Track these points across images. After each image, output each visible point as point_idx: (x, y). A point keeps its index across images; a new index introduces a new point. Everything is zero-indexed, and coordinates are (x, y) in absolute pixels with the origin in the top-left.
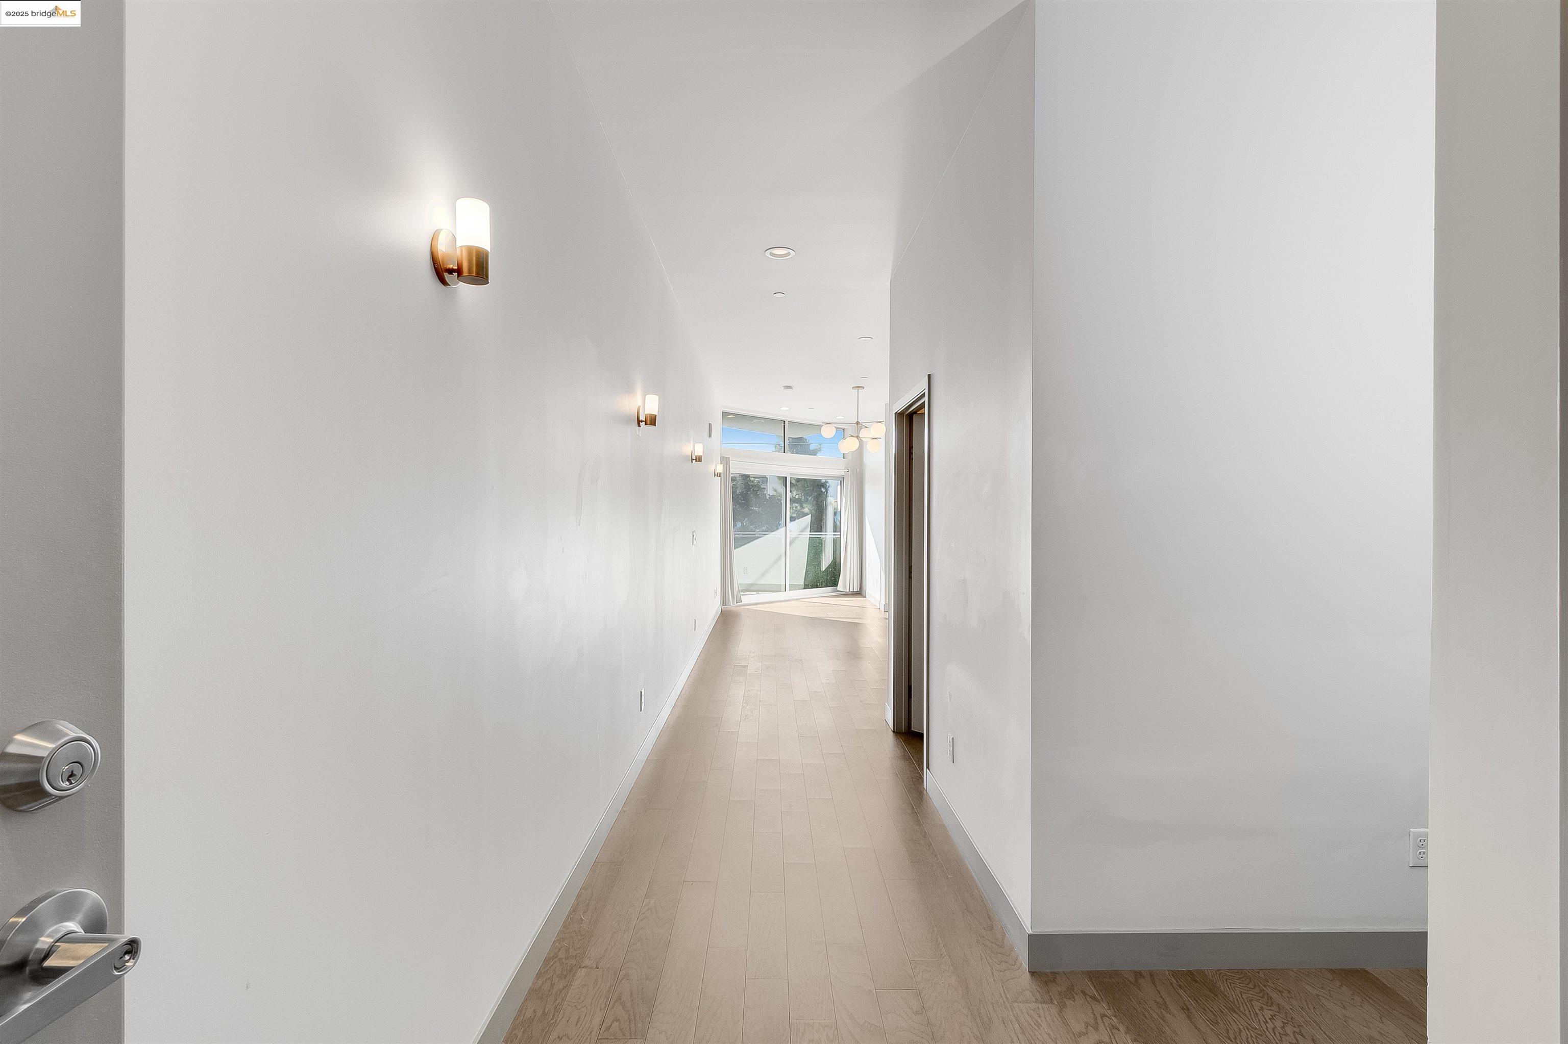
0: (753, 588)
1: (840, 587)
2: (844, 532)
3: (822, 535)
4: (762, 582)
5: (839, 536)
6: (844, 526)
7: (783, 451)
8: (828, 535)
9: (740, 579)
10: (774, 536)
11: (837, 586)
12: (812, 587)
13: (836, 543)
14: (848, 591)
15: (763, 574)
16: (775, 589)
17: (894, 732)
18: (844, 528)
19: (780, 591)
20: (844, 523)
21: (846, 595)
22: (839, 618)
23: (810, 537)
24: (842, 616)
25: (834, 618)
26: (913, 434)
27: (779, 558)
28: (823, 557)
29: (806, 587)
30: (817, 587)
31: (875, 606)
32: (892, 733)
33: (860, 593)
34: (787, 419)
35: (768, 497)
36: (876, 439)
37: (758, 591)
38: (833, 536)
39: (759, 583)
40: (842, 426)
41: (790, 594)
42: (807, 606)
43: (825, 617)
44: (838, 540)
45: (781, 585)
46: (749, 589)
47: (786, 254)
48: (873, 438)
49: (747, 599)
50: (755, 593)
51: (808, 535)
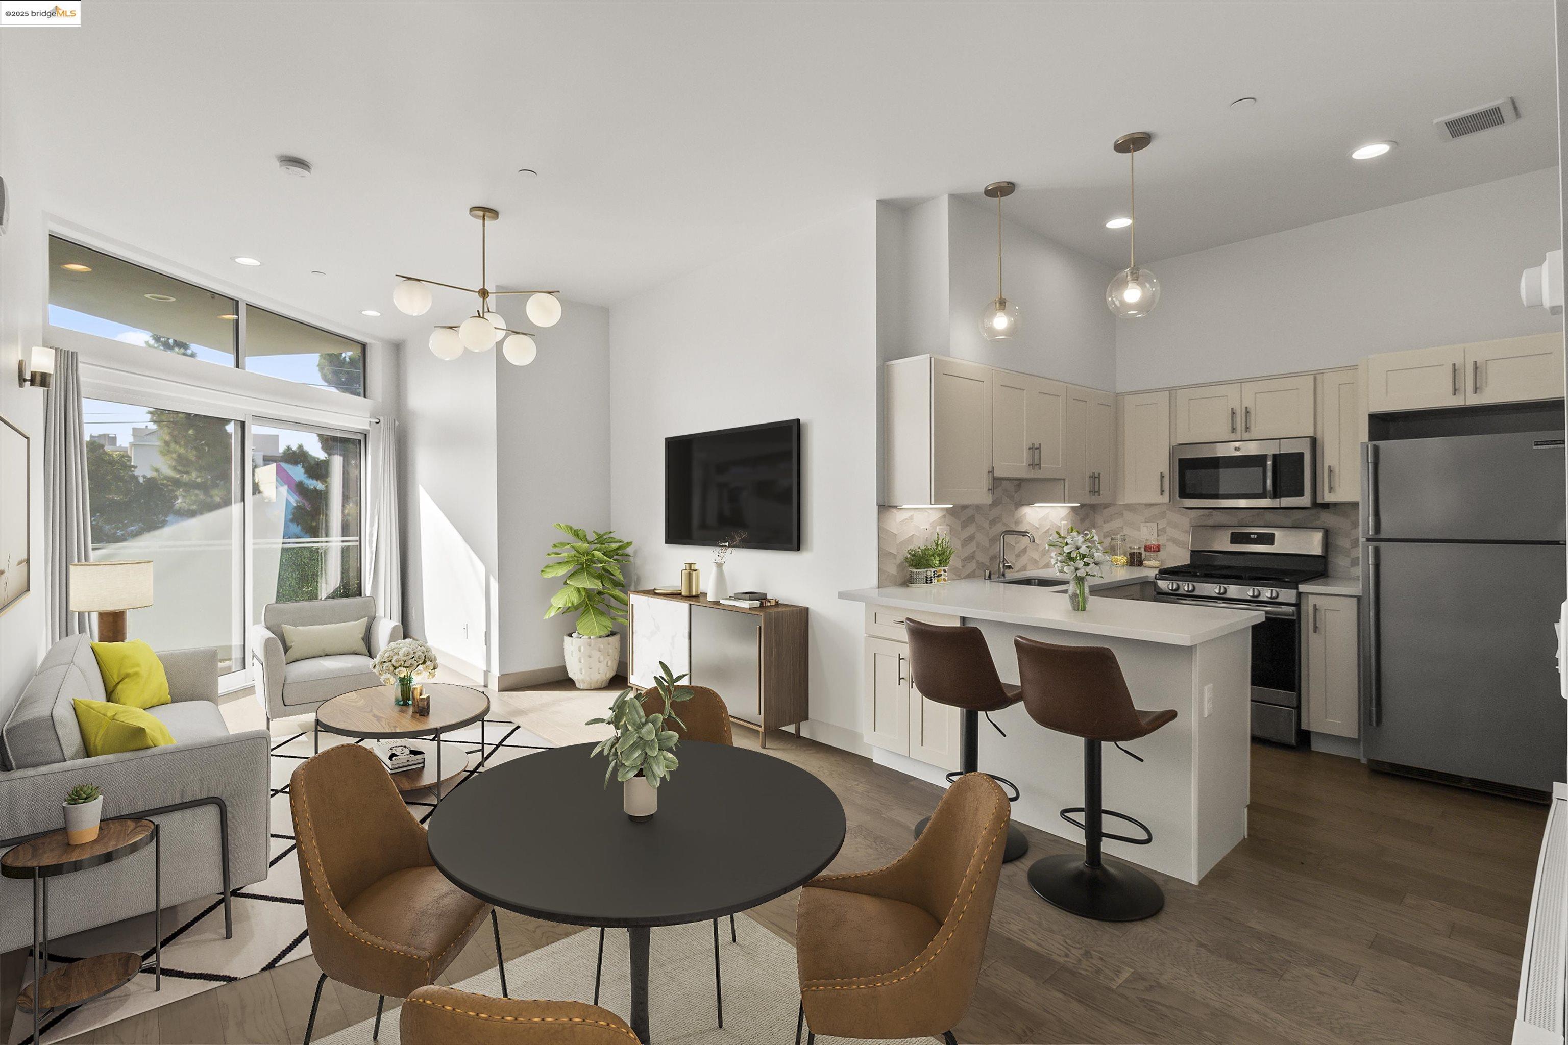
2: (369, 535)
6: (371, 524)
8: (333, 545)
13: (351, 558)
28: (322, 585)
38: (342, 544)
51: (278, 543)
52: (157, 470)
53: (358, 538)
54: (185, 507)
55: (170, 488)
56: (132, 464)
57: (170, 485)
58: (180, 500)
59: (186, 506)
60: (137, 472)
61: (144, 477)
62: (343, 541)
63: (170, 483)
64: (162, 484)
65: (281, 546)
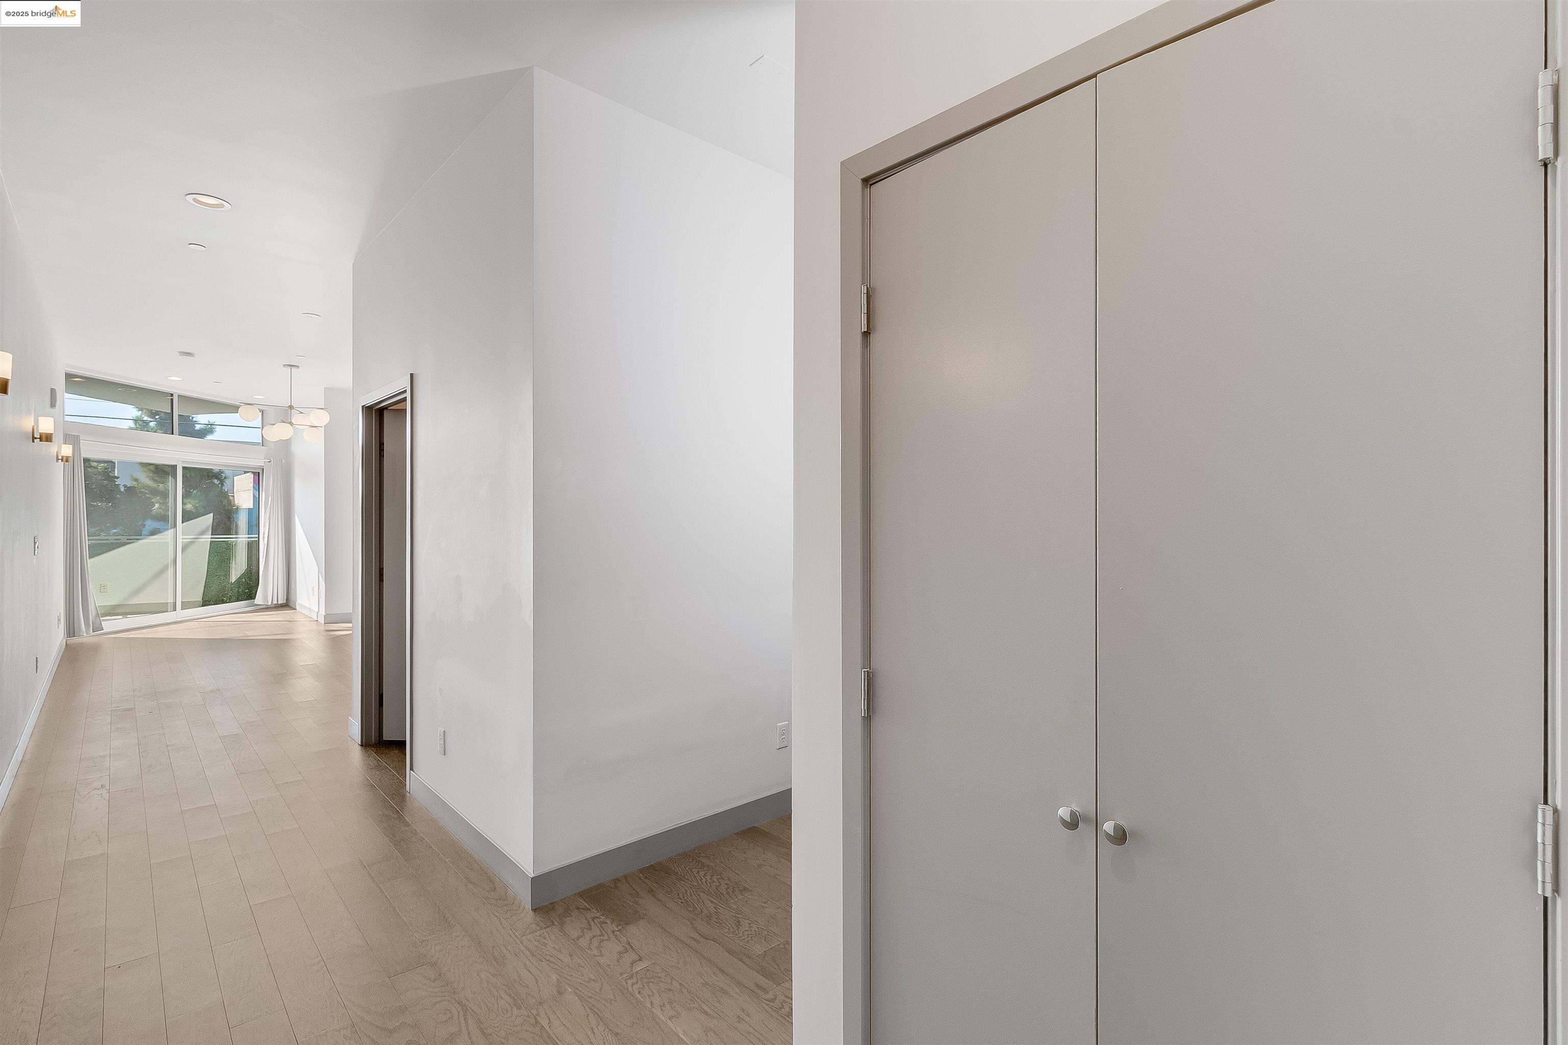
0: (119, 611)
1: (259, 599)
2: (264, 534)
3: (231, 539)
4: (135, 601)
5: (257, 539)
6: (264, 526)
7: (171, 432)
8: (241, 539)
9: (97, 600)
10: (154, 541)
11: (255, 599)
12: (216, 603)
13: (253, 548)
14: (270, 603)
15: (138, 591)
16: (161, 608)
17: (362, 745)
18: (263, 529)
19: (167, 612)
20: (264, 523)
21: (267, 608)
22: (264, 635)
23: (211, 541)
24: (265, 634)
25: (257, 636)
26: (383, 431)
27: (164, 570)
28: (233, 565)
29: (205, 603)
30: (223, 602)
31: (311, 617)
32: (360, 747)
33: (287, 605)
34: (176, 391)
35: (122, 489)
36: (315, 427)
37: (125, 614)
38: (247, 539)
39: (130, 603)
40: (267, 408)
41: (181, 614)
42: (211, 627)
43: (243, 637)
44: (254, 545)
45: (167, 603)
46: (113, 611)
47: (216, 205)
48: (312, 427)
49: (110, 624)
50: (121, 617)
51: (209, 538)
52: (136, 480)
53: (257, 536)
54: (161, 512)
55: (147, 495)
56: (116, 475)
57: (147, 493)
58: (157, 506)
59: (163, 512)
60: (118, 482)
61: (125, 486)
62: (248, 538)
63: (146, 491)
64: (141, 492)
65: (209, 540)
